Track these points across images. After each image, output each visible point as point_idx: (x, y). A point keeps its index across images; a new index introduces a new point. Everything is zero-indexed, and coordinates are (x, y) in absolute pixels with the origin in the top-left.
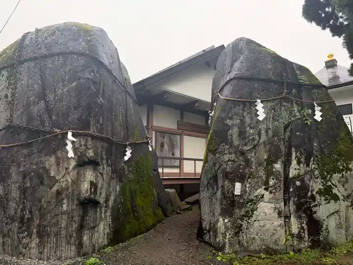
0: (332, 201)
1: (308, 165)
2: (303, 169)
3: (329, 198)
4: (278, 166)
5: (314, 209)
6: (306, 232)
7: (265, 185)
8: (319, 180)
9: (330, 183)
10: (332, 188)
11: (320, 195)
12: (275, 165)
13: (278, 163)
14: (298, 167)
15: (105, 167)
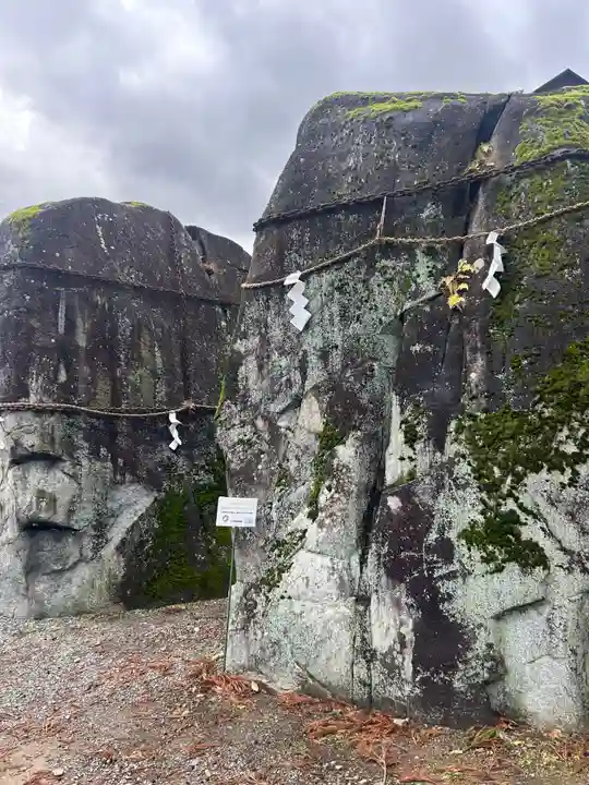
0: (513, 568)
1: (440, 447)
2: (424, 458)
3: (500, 556)
4: (346, 453)
5: (445, 587)
6: (409, 657)
7: (310, 505)
8: (472, 494)
9: (510, 505)
10: (517, 521)
11: (470, 542)
12: (340, 449)
13: (348, 442)
14: (408, 452)
15: (85, 462)
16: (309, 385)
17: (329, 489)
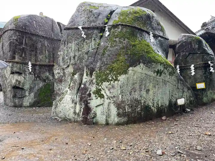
0: (99, 98)
1: (91, 77)
2: (89, 78)
3: (97, 96)
4: (76, 76)
5: (89, 101)
6: (81, 113)
7: (69, 86)
8: (95, 86)
9: (100, 87)
10: (101, 90)
11: (93, 94)
12: (75, 76)
13: (77, 75)
14: (87, 77)
15: (28, 75)
16: (71, 63)
17: (72, 83)
